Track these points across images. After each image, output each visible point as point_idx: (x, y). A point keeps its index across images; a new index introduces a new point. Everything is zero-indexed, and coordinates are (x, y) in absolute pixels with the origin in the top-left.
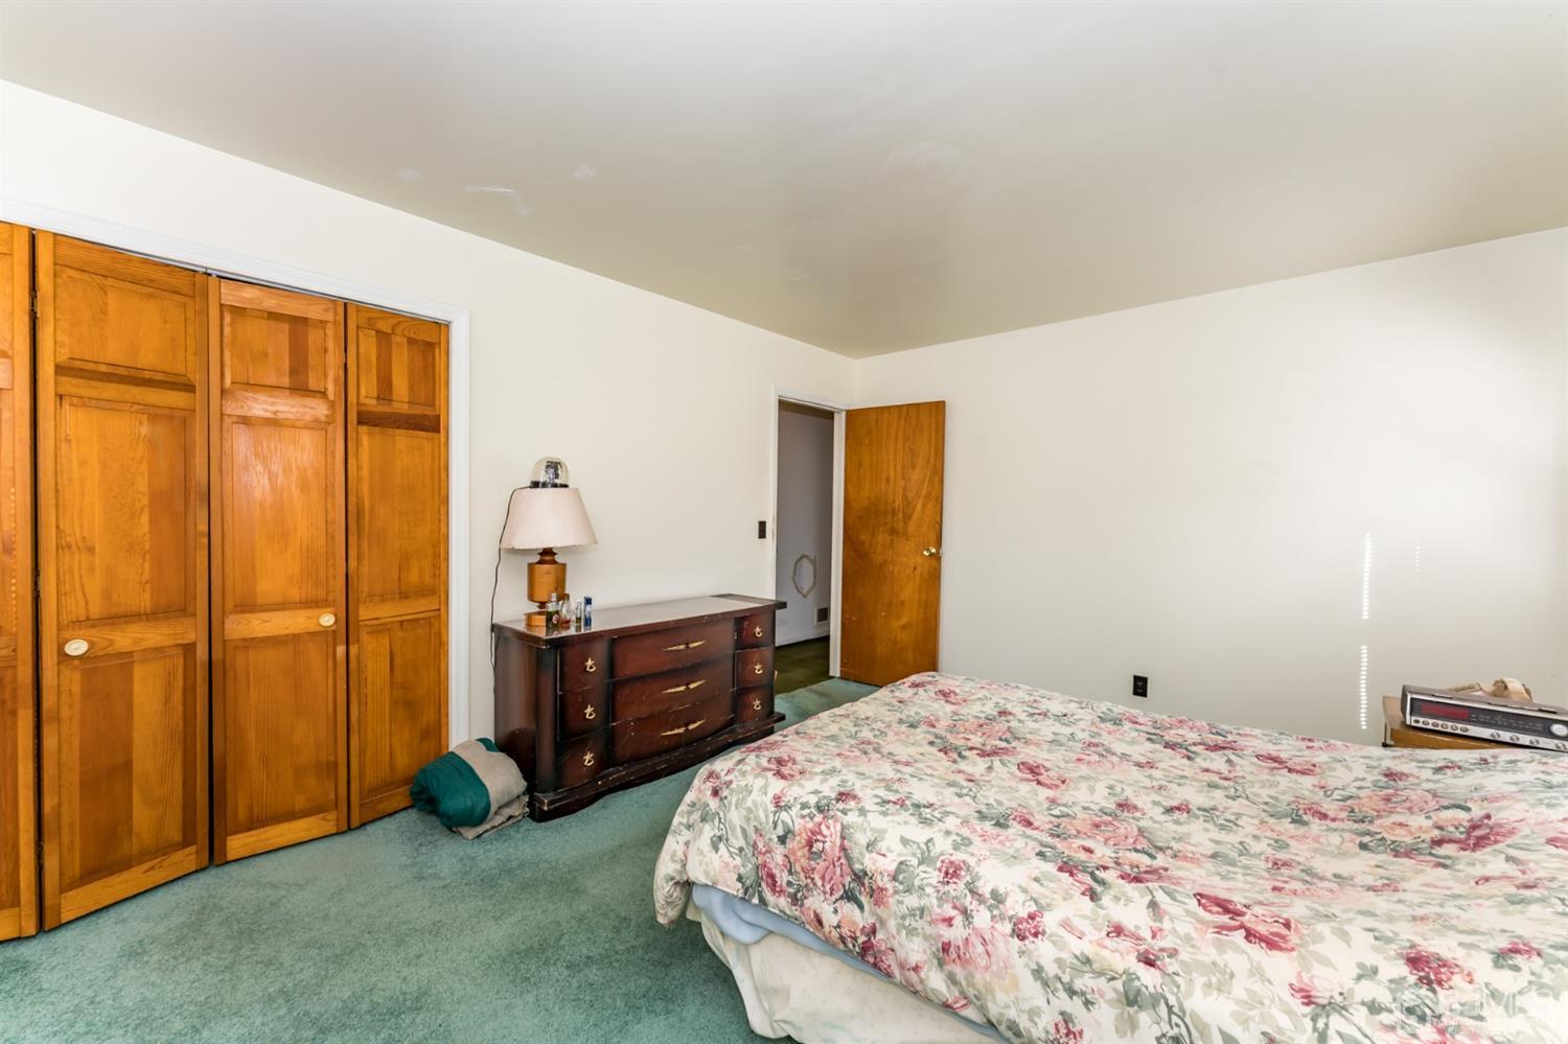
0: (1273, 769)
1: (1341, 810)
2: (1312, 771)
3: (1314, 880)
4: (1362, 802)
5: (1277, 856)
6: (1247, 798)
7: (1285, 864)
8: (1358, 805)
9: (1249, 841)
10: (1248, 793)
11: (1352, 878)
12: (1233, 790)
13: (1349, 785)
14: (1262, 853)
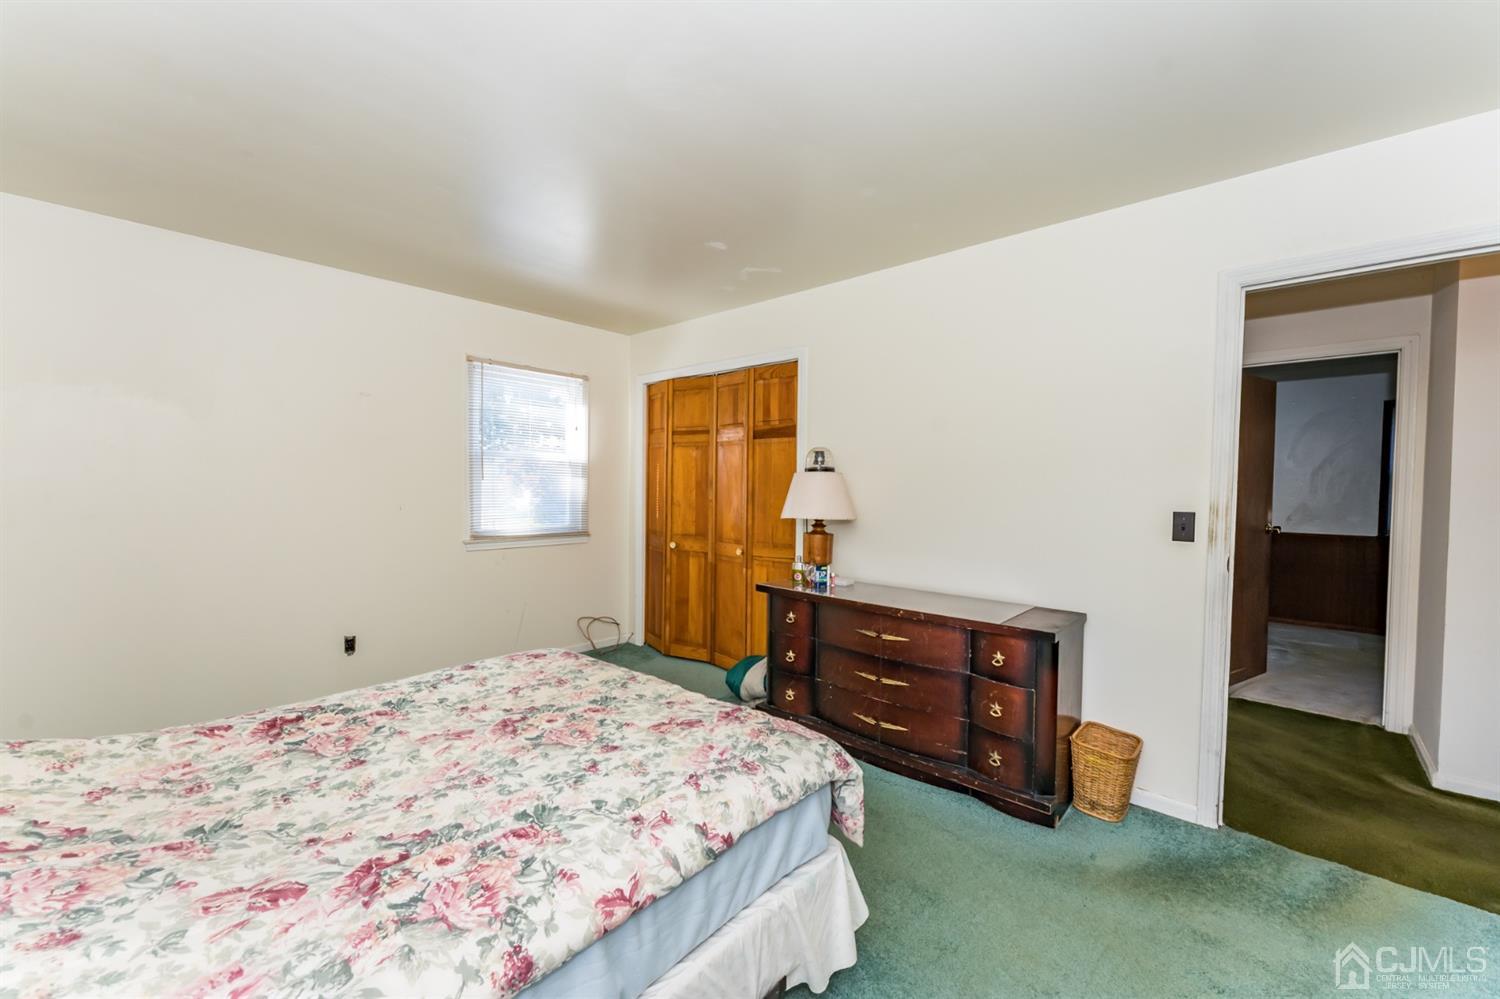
0: (266, 882)
1: (148, 861)
2: (206, 902)
3: (161, 787)
4: (122, 879)
5: (201, 795)
6: (269, 833)
7: (191, 790)
8: (126, 873)
9: (232, 792)
10: (274, 839)
11: (130, 799)
12: (292, 834)
13: (141, 903)
14: (216, 789)
